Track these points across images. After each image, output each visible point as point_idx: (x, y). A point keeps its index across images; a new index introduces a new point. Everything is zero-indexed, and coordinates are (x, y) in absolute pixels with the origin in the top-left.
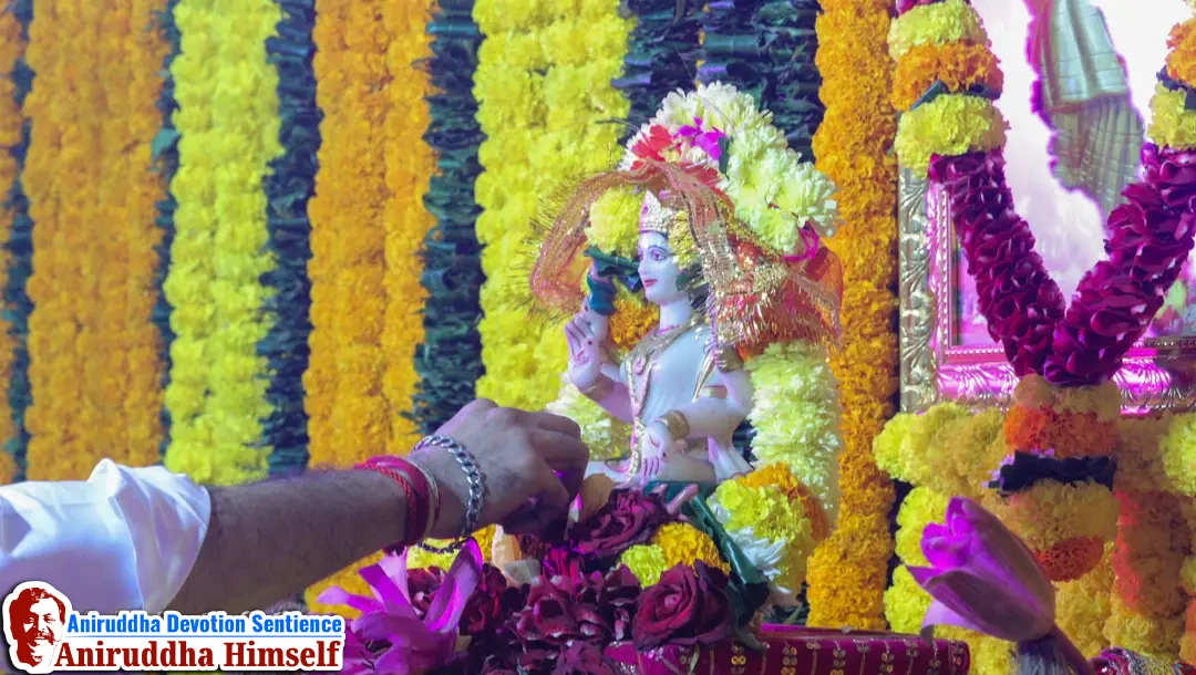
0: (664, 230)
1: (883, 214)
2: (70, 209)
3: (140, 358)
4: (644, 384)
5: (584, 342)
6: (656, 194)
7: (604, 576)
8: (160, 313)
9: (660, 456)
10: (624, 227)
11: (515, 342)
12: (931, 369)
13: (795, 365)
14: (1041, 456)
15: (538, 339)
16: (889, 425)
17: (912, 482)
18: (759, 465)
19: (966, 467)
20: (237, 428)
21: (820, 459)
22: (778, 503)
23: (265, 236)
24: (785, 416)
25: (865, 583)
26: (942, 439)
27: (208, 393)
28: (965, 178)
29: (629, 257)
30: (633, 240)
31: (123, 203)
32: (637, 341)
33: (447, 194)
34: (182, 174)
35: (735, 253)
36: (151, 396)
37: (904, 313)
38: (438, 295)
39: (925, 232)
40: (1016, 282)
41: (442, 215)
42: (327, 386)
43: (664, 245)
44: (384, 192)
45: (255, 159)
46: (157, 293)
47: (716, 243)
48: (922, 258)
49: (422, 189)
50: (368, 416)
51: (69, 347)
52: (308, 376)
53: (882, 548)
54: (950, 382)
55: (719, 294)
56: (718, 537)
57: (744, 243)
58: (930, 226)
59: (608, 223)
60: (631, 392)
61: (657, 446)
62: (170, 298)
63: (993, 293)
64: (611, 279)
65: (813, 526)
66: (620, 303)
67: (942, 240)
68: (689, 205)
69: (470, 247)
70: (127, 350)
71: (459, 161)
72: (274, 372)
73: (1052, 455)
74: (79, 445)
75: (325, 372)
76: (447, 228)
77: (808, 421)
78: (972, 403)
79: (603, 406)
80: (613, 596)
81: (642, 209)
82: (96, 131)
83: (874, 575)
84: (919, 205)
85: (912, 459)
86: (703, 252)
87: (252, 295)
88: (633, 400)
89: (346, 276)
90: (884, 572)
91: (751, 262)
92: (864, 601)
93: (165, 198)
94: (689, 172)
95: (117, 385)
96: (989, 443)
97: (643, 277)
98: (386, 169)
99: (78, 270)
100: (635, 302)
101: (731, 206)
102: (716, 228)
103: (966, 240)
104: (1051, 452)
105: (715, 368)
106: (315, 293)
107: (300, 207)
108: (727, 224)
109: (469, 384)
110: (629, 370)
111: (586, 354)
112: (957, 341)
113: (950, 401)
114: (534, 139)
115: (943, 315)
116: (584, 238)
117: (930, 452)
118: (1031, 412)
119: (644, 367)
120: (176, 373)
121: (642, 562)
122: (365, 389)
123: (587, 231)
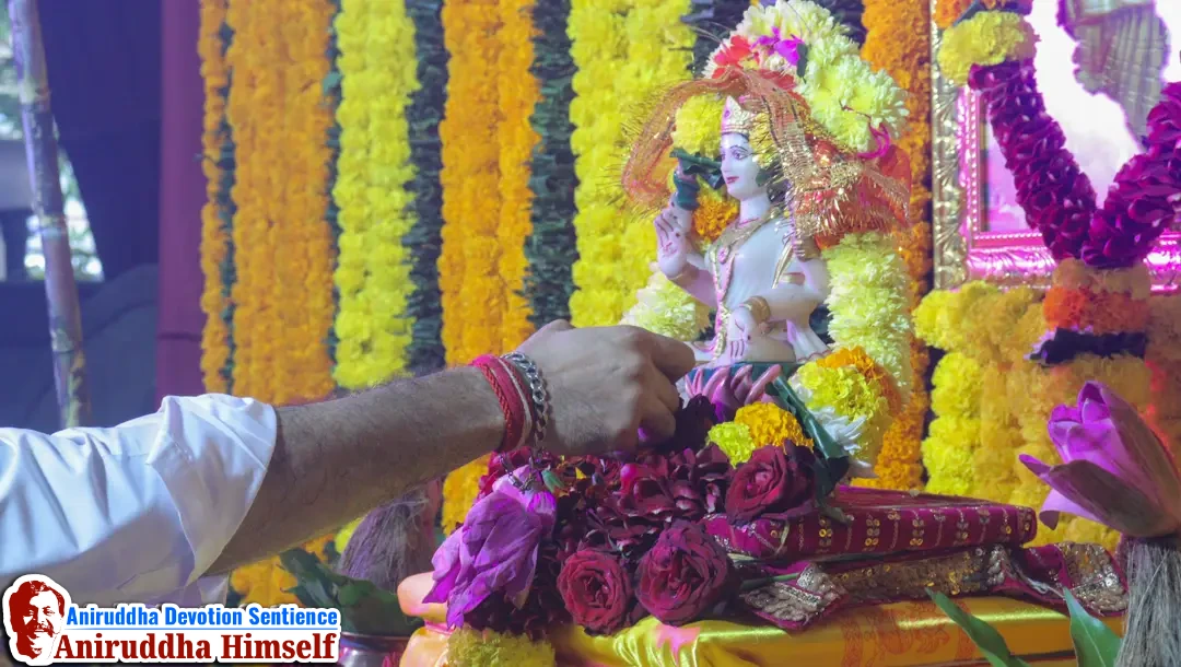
0: (745, 132)
1: (918, 121)
2: (262, 134)
3: (316, 247)
4: (728, 272)
5: (672, 235)
6: (736, 98)
7: (695, 454)
8: (330, 214)
9: (745, 338)
10: (707, 130)
11: (604, 232)
12: (961, 252)
13: (870, 254)
14: (1081, 333)
15: (623, 231)
16: (925, 300)
17: (946, 349)
18: (837, 347)
19: (999, 338)
20: (387, 301)
21: (893, 341)
22: (856, 383)
23: (408, 152)
24: (859, 301)
25: (905, 435)
26: (976, 313)
27: (367, 274)
28: (1003, 85)
29: (712, 157)
30: (715, 142)
31: (301, 129)
32: (718, 233)
33: (547, 115)
34: (344, 107)
35: (813, 151)
36: (325, 276)
37: (937, 205)
38: (543, 195)
39: (956, 135)
40: (1051, 176)
41: (544, 133)
42: (457, 269)
43: (745, 146)
44: (498, 116)
45: (399, 93)
46: (328, 199)
47: (794, 143)
48: (954, 156)
49: (529, 111)
50: (488, 292)
51: (264, 239)
52: (441, 260)
53: (920, 405)
54: (979, 264)
55: (798, 189)
56: (800, 415)
57: (820, 141)
58: (960, 129)
59: (692, 126)
60: (716, 279)
61: (743, 330)
62: (339, 202)
63: (1030, 186)
64: (694, 177)
65: (889, 403)
66: (703, 199)
67: (972, 141)
68: (769, 109)
69: (567, 158)
70: (307, 241)
71: (557, 88)
72: (416, 259)
73: (1092, 331)
74: (272, 312)
75: (456, 258)
76: (549, 143)
77: (879, 306)
78: (1000, 281)
79: (690, 292)
80: (705, 472)
81: (724, 113)
82: (281, 75)
83: (912, 427)
84: (951, 112)
85: (948, 330)
86: (782, 151)
87: (399, 198)
88: (717, 286)
89: (470, 181)
90: (921, 425)
91: (828, 160)
92: (905, 450)
93: (332, 125)
94: (767, 77)
95: (301, 267)
96: (1020, 317)
97: (725, 175)
98: (498, 97)
99: (269, 181)
100: (716, 197)
101: (808, 108)
102: (794, 127)
103: (1005, 140)
104: (1090, 329)
105: (794, 256)
106: (446, 196)
107: (433, 130)
108: (804, 125)
109: (566, 268)
110: (714, 260)
111: (673, 246)
112: (985, 228)
113: (980, 279)
114: (617, 68)
115: (973, 206)
116: (670, 141)
117: (965, 324)
118: (1069, 293)
119: (727, 257)
120: (344, 259)
121: (730, 439)
122: (485, 271)
123: (673, 134)
